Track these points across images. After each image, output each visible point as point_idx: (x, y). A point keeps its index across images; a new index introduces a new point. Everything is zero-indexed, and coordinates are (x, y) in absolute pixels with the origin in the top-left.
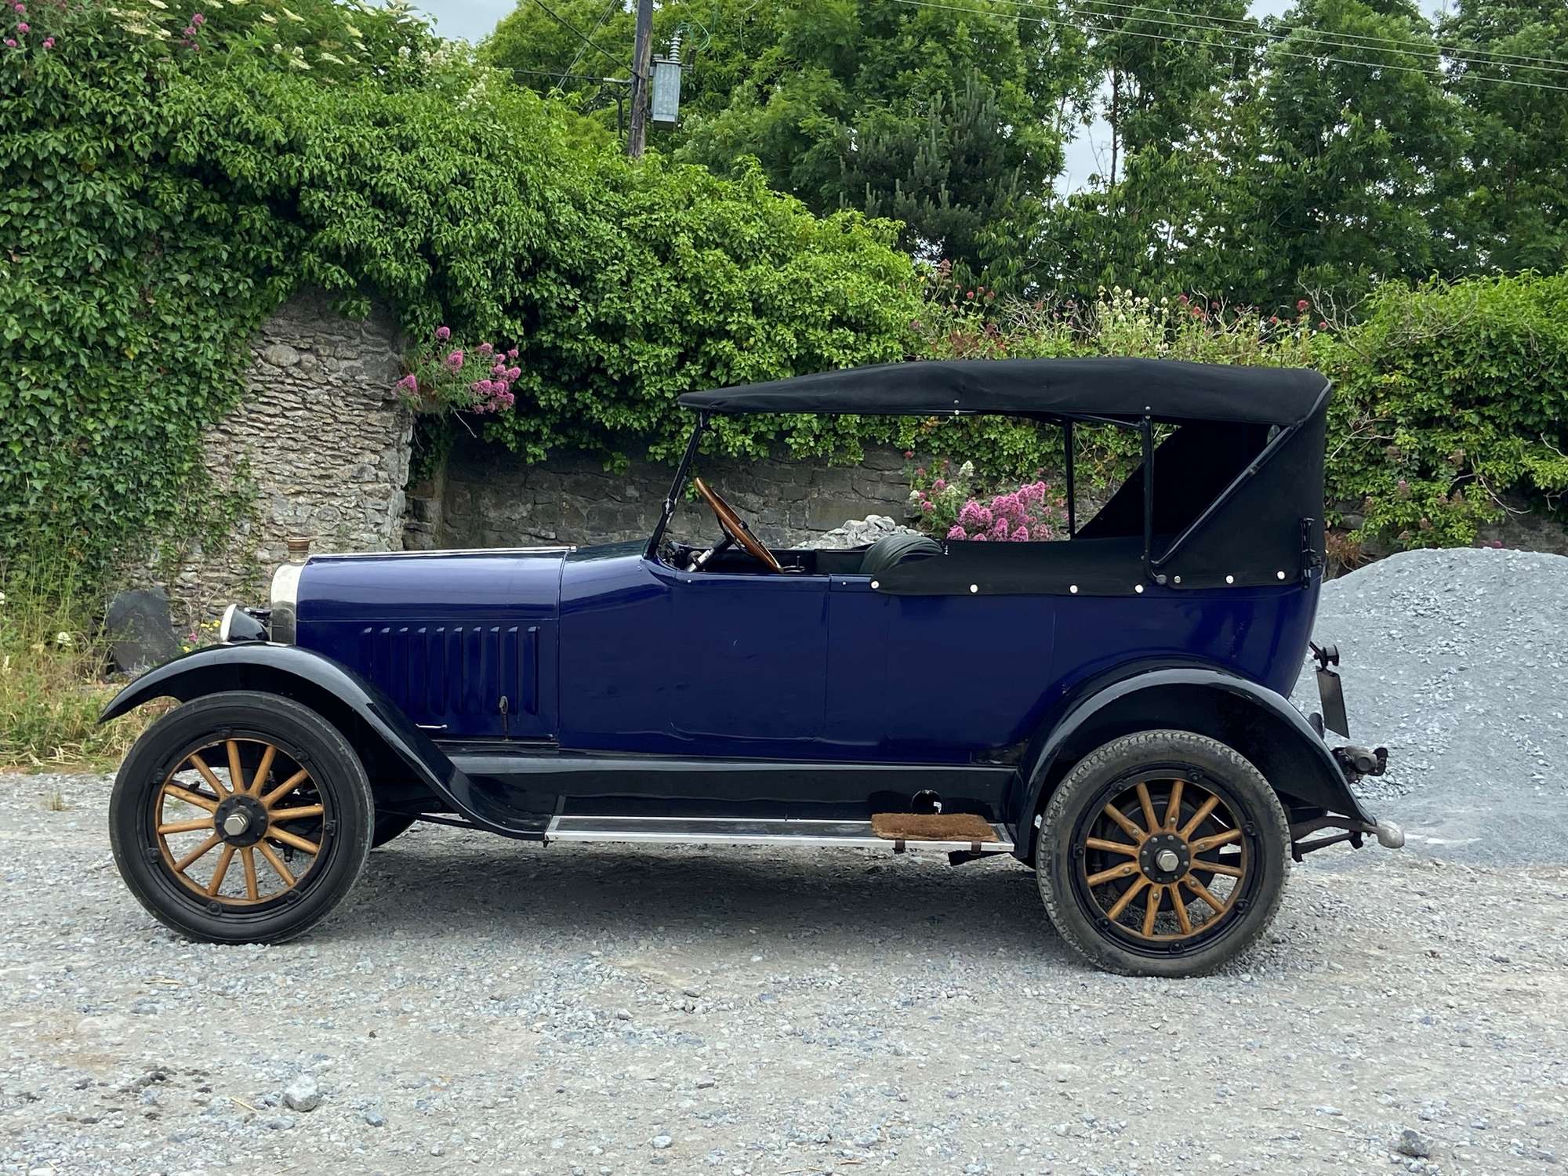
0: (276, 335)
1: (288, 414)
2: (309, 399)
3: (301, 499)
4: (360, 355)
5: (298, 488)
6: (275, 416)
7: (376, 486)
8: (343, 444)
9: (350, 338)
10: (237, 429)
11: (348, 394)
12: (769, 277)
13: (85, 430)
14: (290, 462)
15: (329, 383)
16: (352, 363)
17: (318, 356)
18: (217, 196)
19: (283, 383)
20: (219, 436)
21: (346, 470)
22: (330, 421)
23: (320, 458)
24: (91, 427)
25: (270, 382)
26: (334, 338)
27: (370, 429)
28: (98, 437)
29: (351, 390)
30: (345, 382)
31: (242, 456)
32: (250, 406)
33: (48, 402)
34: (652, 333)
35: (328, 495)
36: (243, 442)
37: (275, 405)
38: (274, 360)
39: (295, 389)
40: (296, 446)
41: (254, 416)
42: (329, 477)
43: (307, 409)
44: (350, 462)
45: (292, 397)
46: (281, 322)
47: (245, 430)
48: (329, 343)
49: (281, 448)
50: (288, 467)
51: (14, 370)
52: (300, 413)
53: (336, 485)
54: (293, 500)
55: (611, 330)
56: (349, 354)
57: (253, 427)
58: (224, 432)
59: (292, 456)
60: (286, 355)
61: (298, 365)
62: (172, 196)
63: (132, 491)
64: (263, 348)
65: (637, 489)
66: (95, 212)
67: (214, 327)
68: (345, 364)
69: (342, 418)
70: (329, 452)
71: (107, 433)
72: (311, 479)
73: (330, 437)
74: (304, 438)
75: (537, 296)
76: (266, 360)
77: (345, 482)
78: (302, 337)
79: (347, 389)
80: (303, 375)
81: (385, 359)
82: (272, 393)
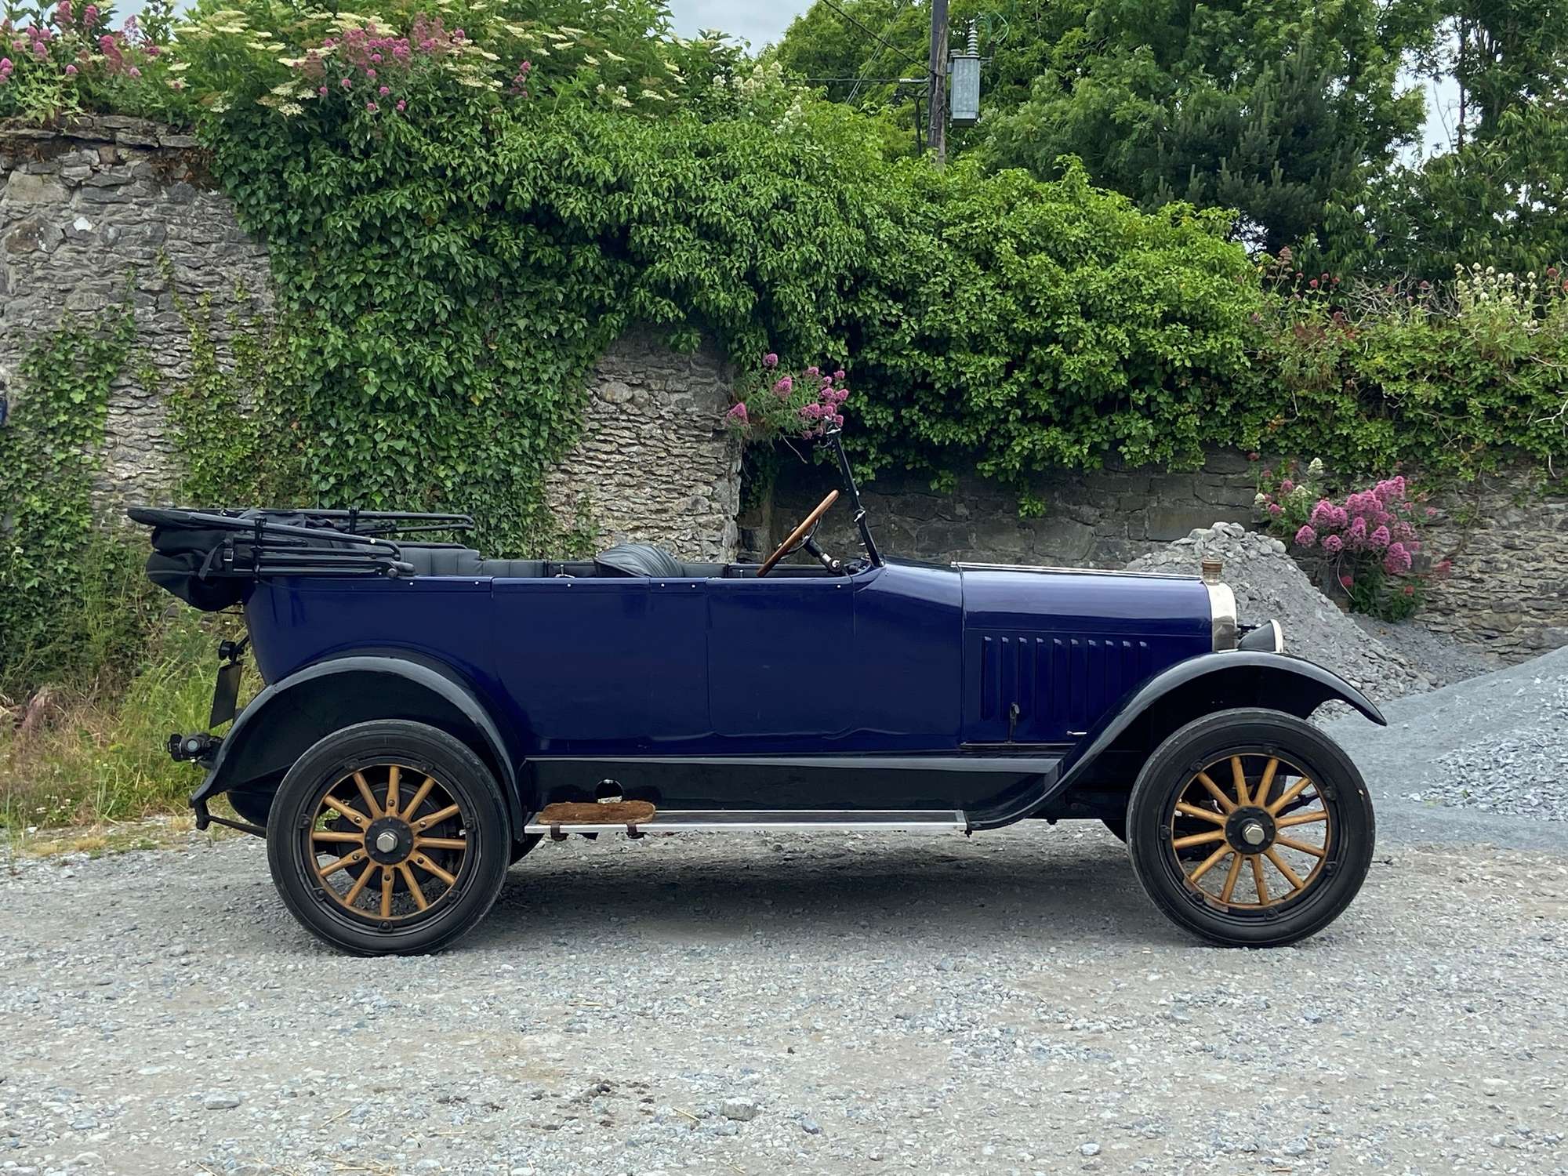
0: (609, 372)
1: (623, 450)
2: (643, 434)
3: (639, 535)
4: (689, 389)
5: (636, 523)
6: (611, 453)
7: (711, 518)
8: (677, 477)
9: (679, 370)
10: (577, 468)
11: (680, 427)
12: (1098, 278)
13: (437, 477)
14: (627, 498)
15: (661, 417)
16: (682, 396)
17: (650, 391)
18: (551, 240)
19: (617, 419)
20: (559, 476)
21: (682, 503)
22: (663, 455)
23: (656, 493)
24: (442, 475)
25: (606, 420)
26: (664, 372)
27: (702, 461)
28: (449, 484)
29: (683, 423)
30: (676, 415)
31: (581, 495)
32: (587, 445)
33: (403, 453)
34: (978, 344)
35: (664, 529)
36: (582, 481)
37: (611, 442)
38: (608, 397)
39: (630, 425)
40: (632, 482)
41: (591, 454)
42: (665, 511)
43: (641, 444)
44: (685, 495)
45: (626, 433)
46: (614, 359)
47: (584, 469)
48: (660, 377)
49: (618, 485)
50: (625, 503)
51: (373, 424)
52: (635, 449)
53: (672, 519)
54: (631, 536)
55: (935, 343)
56: (679, 387)
57: (591, 465)
58: (564, 471)
59: (628, 492)
60: (622, 393)
61: (631, 401)
62: (510, 242)
63: (482, 535)
64: (598, 386)
65: (966, 507)
66: (440, 263)
67: (552, 368)
68: (676, 397)
69: (675, 452)
70: (664, 486)
71: (457, 480)
72: (647, 514)
73: (664, 471)
74: (639, 473)
75: (860, 314)
76: (601, 398)
77: (680, 515)
78: (634, 373)
79: (679, 423)
80: (636, 411)
81: (714, 389)
82: (608, 431)
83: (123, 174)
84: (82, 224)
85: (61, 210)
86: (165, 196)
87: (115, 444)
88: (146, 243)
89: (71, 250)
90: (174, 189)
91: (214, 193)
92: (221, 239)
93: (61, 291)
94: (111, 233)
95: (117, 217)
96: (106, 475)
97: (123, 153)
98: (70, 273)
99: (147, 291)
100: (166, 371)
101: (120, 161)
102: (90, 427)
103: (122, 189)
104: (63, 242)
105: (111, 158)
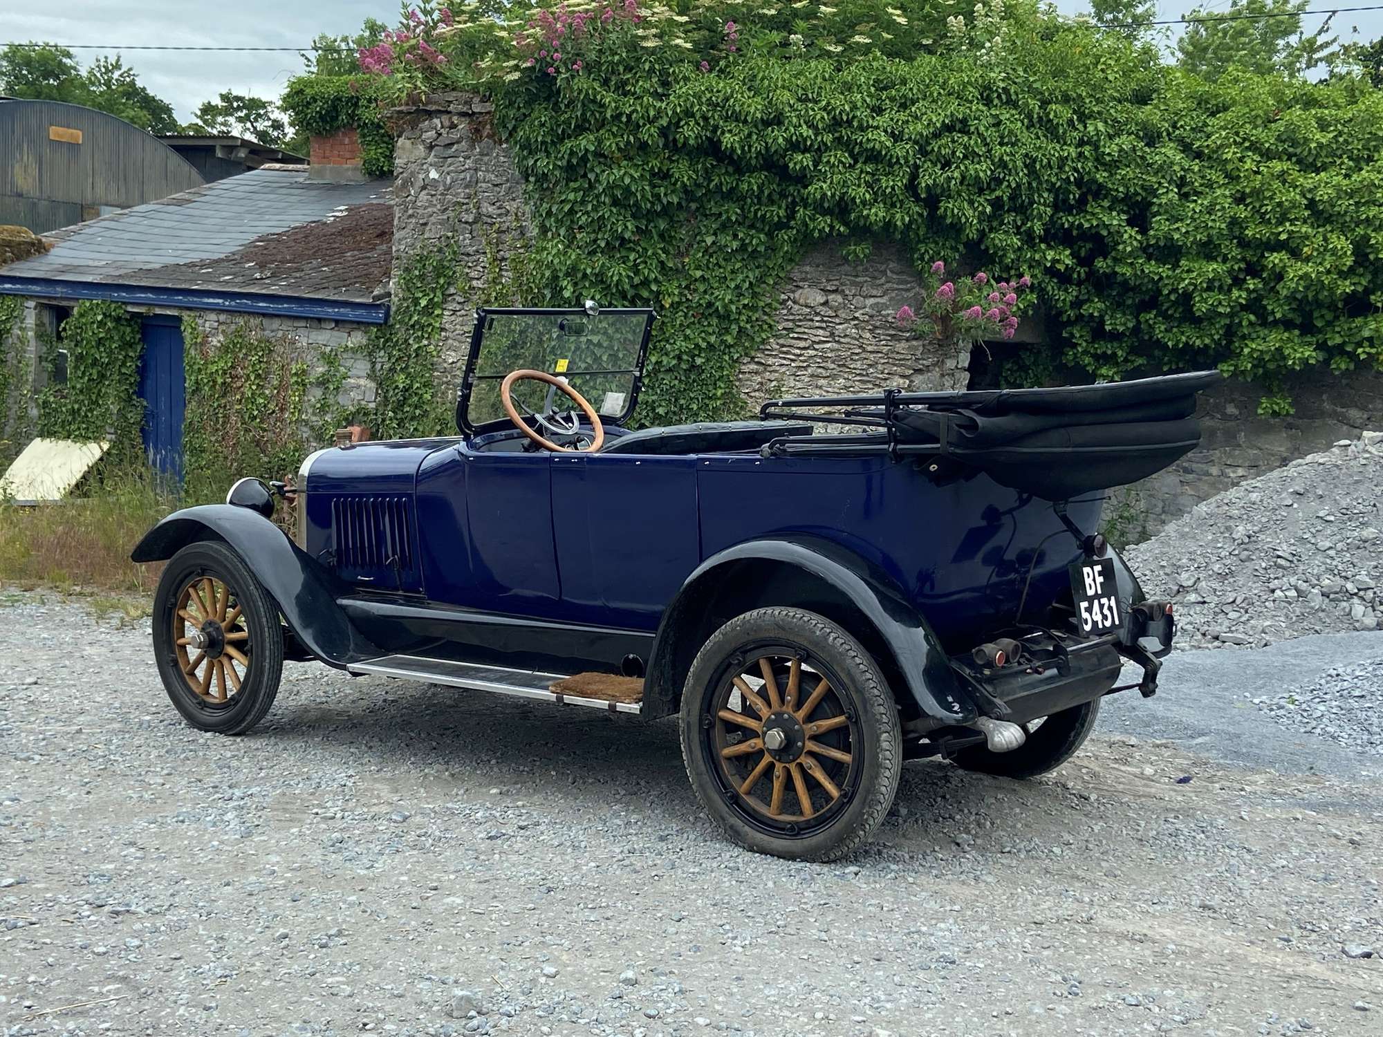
0: (804, 280)
1: (816, 346)
2: (837, 333)
4: (885, 292)
6: (805, 348)
8: (871, 370)
9: (875, 278)
10: (771, 361)
11: (876, 327)
14: (821, 388)
15: (855, 318)
16: (879, 300)
17: (845, 296)
18: (731, 169)
19: (812, 320)
20: (753, 367)
22: (857, 351)
23: (849, 384)
25: (800, 320)
26: (858, 280)
27: (898, 357)
29: (878, 324)
30: (871, 316)
31: (774, 383)
32: (781, 341)
33: (599, 345)
34: (1208, 251)
36: (776, 371)
37: (806, 339)
38: (802, 301)
39: (824, 325)
40: (824, 373)
41: (784, 349)
43: (836, 341)
44: (879, 386)
45: (821, 332)
46: (808, 268)
47: (778, 361)
48: (854, 284)
49: (812, 376)
50: (818, 392)
52: (828, 345)
55: (1169, 252)
56: (874, 292)
57: (785, 358)
58: (759, 363)
59: (822, 382)
60: (815, 298)
61: (826, 303)
62: (683, 172)
63: (674, 413)
64: (793, 292)
65: (1236, 407)
66: (618, 193)
67: (741, 277)
68: (872, 301)
69: (869, 348)
70: (858, 378)
73: (858, 364)
74: (833, 366)
75: (1086, 225)
76: (795, 302)
78: (828, 281)
79: (876, 324)
80: (831, 313)
81: (911, 294)
82: (802, 330)
83: (455, 135)
84: (433, 174)
85: (423, 165)
86: (478, 150)
87: (447, 338)
88: (467, 187)
89: (428, 194)
90: (482, 144)
91: (504, 146)
92: (507, 181)
93: (422, 225)
94: (448, 181)
95: (451, 168)
96: (440, 360)
97: (455, 119)
98: (426, 211)
99: (466, 223)
100: (474, 283)
101: (453, 126)
102: (430, 325)
103: (456, 146)
104: (424, 188)
105: (447, 123)
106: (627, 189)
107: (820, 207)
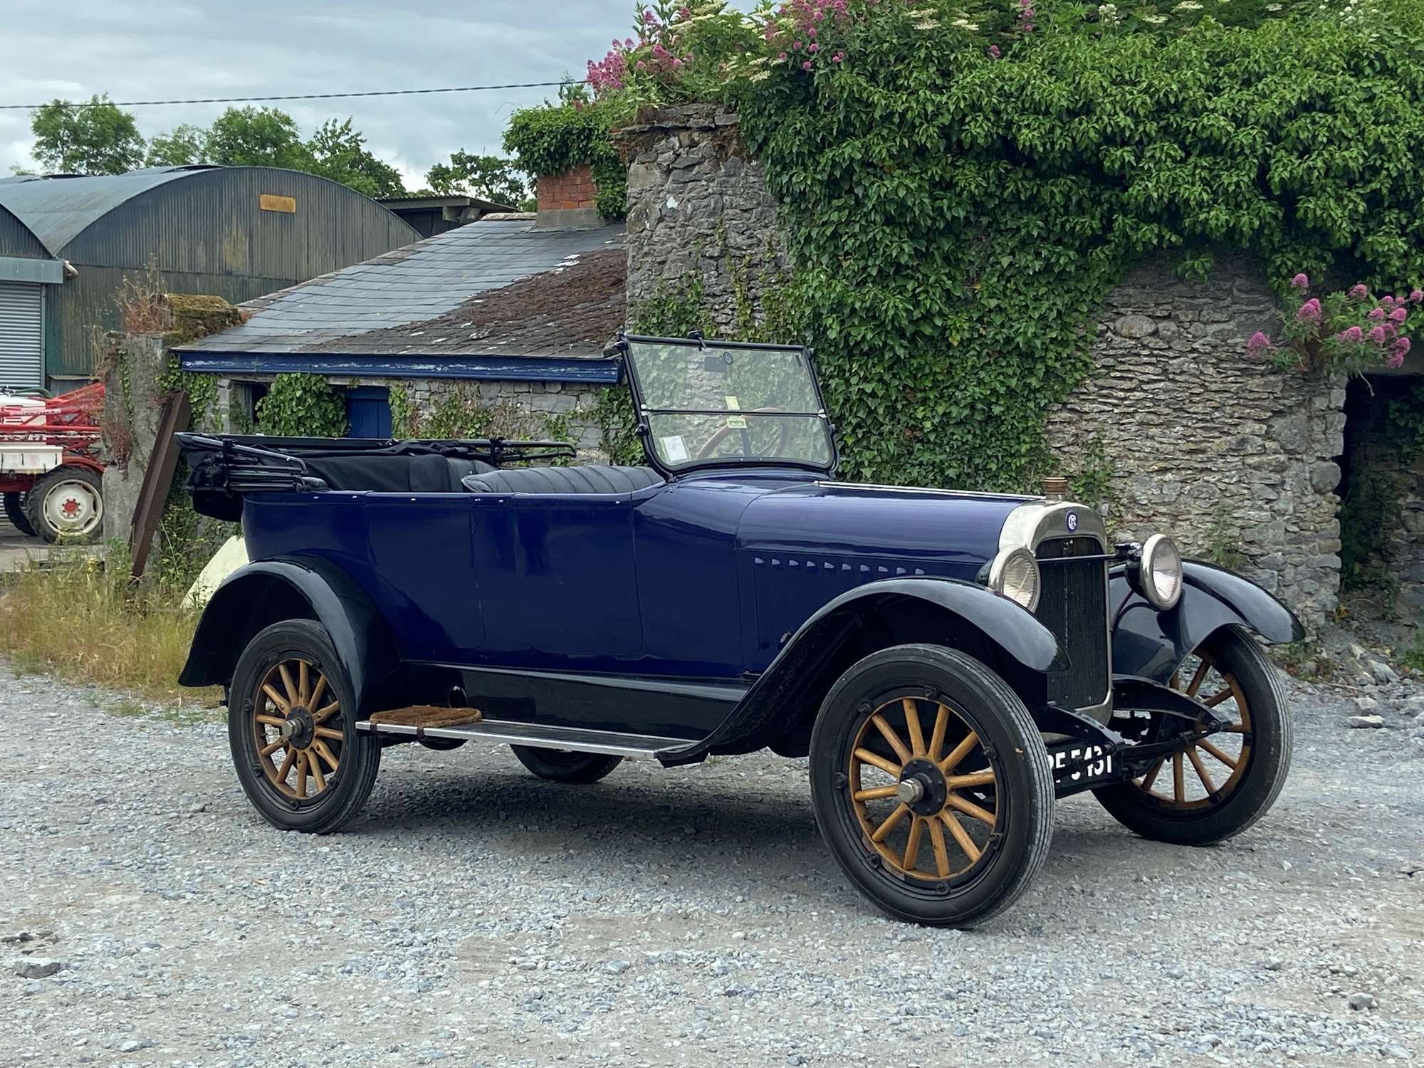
0: (1126, 305)
1: (1145, 387)
2: (1171, 369)
3: (1169, 476)
4: (1231, 318)
5: (1162, 464)
6: (1130, 390)
7: (1264, 458)
8: (1217, 414)
9: (1218, 299)
10: (1087, 407)
11: (1222, 361)
13: (916, 419)
14: (1152, 438)
15: (1194, 350)
16: (1223, 326)
17: (1180, 323)
18: (1029, 173)
19: (1138, 355)
20: (1065, 415)
21: (1221, 443)
22: (1198, 391)
23: (1189, 432)
24: (920, 416)
25: (1123, 356)
26: (1196, 302)
27: (1251, 396)
28: (928, 425)
29: (1224, 356)
30: (1215, 347)
31: (1092, 435)
32: (1100, 382)
33: (873, 395)
35: (1202, 470)
36: (1094, 420)
37: (1131, 379)
38: (1124, 331)
39: (1154, 360)
40: (1156, 420)
41: (1104, 392)
42: (1203, 451)
43: (1170, 380)
44: (1228, 434)
45: (1150, 369)
46: (1131, 291)
47: (1096, 407)
48: (1191, 307)
49: (1141, 424)
50: (1149, 443)
51: (847, 367)
52: (1161, 385)
53: (1209, 460)
54: (1156, 478)
56: (1217, 317)
57: (1105, 403)
58: (1073, 410)
59: (1154, 431)
60: (1143, 326)
61: (1155, 333)
62: (970, 179)
63: (968, 475)
64: (1113, 320)
66: (891, 209)
67: (1046, 304)
68: (1215, 327)
69: (1214, 387)
70: (1200, 425)
71: (936, 420)
72: (1179, 455)
73: (1200, 408)
74: (1167, 410)
76: (1115, 333)
77: (1223, 456)
78: (1157, 305)
79: (1221, 355)
80: (1162, 344)
81: (1266, 317)
82: (1126, 367)
83: (695, 155)
84: (672, 203)
85: (659, 192)
86: (723, 171)
87: (693, 396)
88: (711, 214)
89: (666, 227)
90: (729, 163)
91: (754, 163)
92: (759, 204)
93: (660, 263)
94: (689, 209)
95: (692, 194)
96: (685, 422)
97: (696, 136)
98: (664, 247)
99: (711, 257)
100: (722, 329)
101: (693, 144)
102: (673, 381)
103: (697, 168)
104: (661, 220)
105: (686, 142)
106: (902, 204)
107: (1144, 215)
